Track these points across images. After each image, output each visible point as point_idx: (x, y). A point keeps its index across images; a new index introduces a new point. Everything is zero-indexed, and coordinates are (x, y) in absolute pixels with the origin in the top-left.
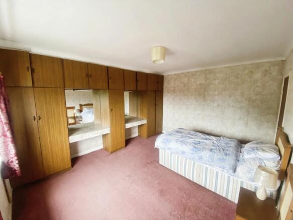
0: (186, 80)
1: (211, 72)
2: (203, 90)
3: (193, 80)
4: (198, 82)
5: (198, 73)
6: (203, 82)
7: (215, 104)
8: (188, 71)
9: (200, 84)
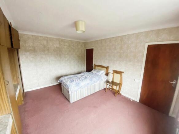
0: (45, 42)
1: (62, 40)
2: (59, 51)
3: (51, 44)
4: (55, 46)
5: (55, 40)
6: (58, 46)
7: (66, 59)
8: (46, 36)
9: (57, 47)
